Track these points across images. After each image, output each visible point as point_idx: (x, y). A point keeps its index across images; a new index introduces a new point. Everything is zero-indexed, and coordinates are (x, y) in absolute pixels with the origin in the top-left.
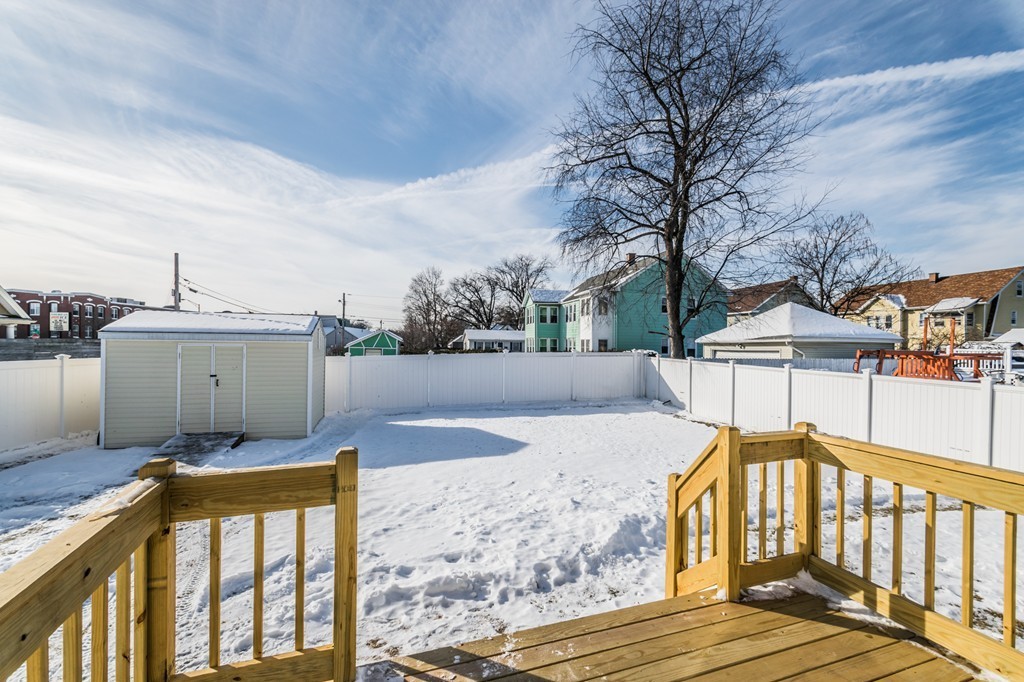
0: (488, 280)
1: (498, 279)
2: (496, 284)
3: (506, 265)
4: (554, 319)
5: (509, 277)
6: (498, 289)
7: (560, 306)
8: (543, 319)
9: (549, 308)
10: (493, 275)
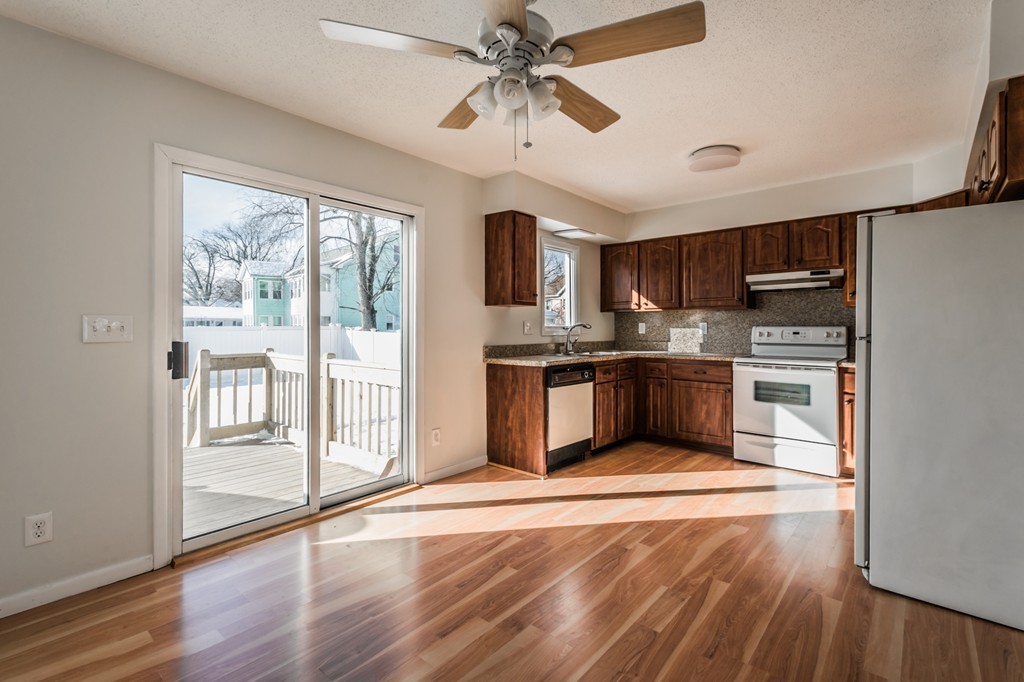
0: (204, 246)
1: (217, 245)
2: (216, 252)
3: (229, 229)
4: (278, 295)
5: (233, 245)
6: (217, 258)
7: (284, 281)
8: (264, 295)
9: (270, 283)
10: (211, 241)
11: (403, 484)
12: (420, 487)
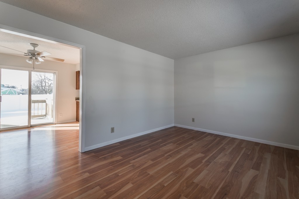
11: (53, 124)
12: (56, 124)
